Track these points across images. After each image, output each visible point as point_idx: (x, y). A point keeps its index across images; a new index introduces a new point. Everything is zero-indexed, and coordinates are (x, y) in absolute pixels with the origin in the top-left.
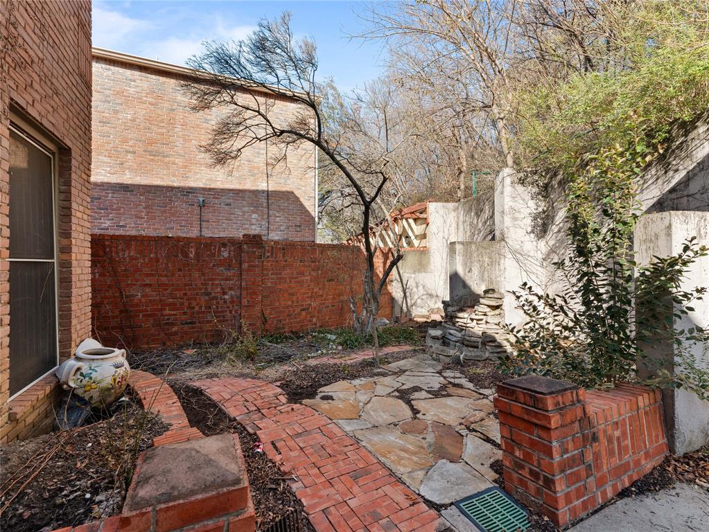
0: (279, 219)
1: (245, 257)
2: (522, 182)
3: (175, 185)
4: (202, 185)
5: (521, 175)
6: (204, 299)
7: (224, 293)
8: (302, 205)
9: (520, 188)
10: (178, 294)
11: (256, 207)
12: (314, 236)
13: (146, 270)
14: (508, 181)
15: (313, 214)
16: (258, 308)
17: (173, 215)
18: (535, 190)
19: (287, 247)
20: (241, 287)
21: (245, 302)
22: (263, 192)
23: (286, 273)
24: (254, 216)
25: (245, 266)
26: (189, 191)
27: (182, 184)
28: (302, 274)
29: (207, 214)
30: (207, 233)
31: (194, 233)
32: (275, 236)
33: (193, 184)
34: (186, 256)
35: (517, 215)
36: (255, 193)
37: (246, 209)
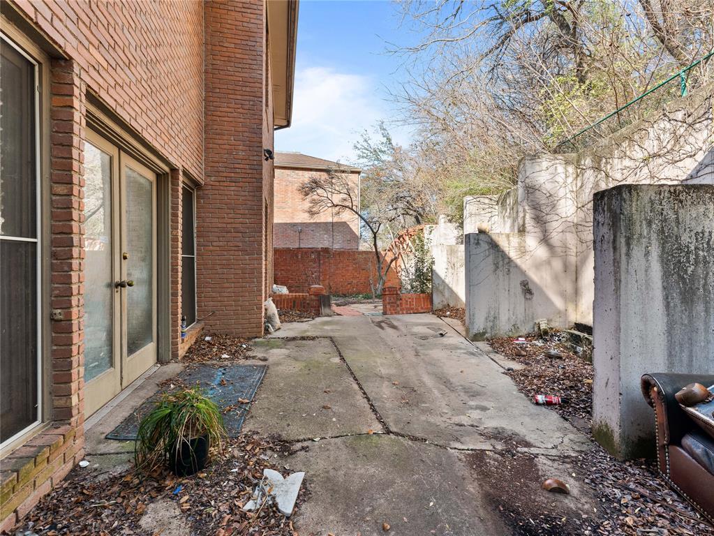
0: (338, 237)
1: (321, 257)
2: (450, 221)
3: (288, 222)
4: (300, 222)
5: (449, 218)
6: (304, 277)
7: (313, 274)
8: (351, 229)
9: (449, 224)
10: (294, 274)
11: (327, 231)
12: (358, 246)
13: (282, 264)
14: (443, 220)
15: (357, 233)
16: (327, 281)
17: (287, 237)
18: (458, 224)
19: (341, 253)
20: (320, 272)
21: (321, 278)
22: (330, 223)
23: (340, 265)
24: (326, 236)
25: (322, 262)
26: (294, 225)
27: (291, 222)
28: (348, 266)
29: (303, 236)
30: (302, 246)
31: (297, 246)
32: (336, 246)
33: (297, 221)
34: (297, 257)
35: (447, 237)
36: (326, 224)
37: (321, 232)
